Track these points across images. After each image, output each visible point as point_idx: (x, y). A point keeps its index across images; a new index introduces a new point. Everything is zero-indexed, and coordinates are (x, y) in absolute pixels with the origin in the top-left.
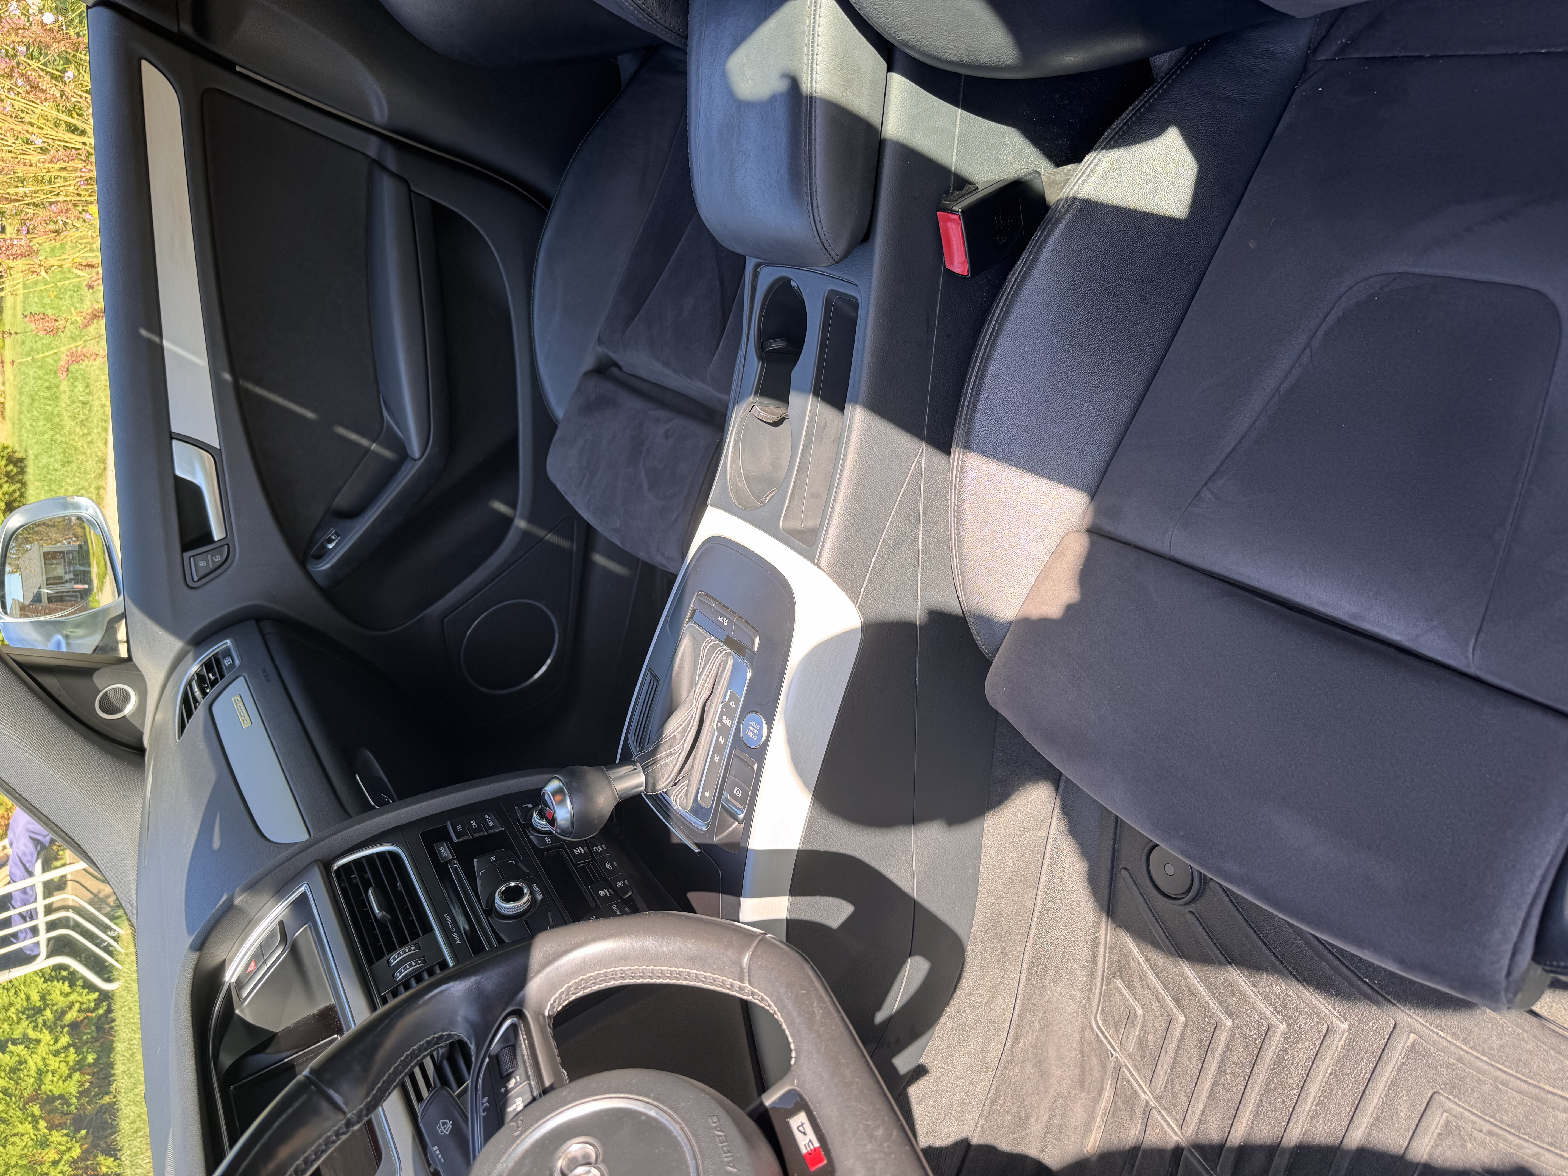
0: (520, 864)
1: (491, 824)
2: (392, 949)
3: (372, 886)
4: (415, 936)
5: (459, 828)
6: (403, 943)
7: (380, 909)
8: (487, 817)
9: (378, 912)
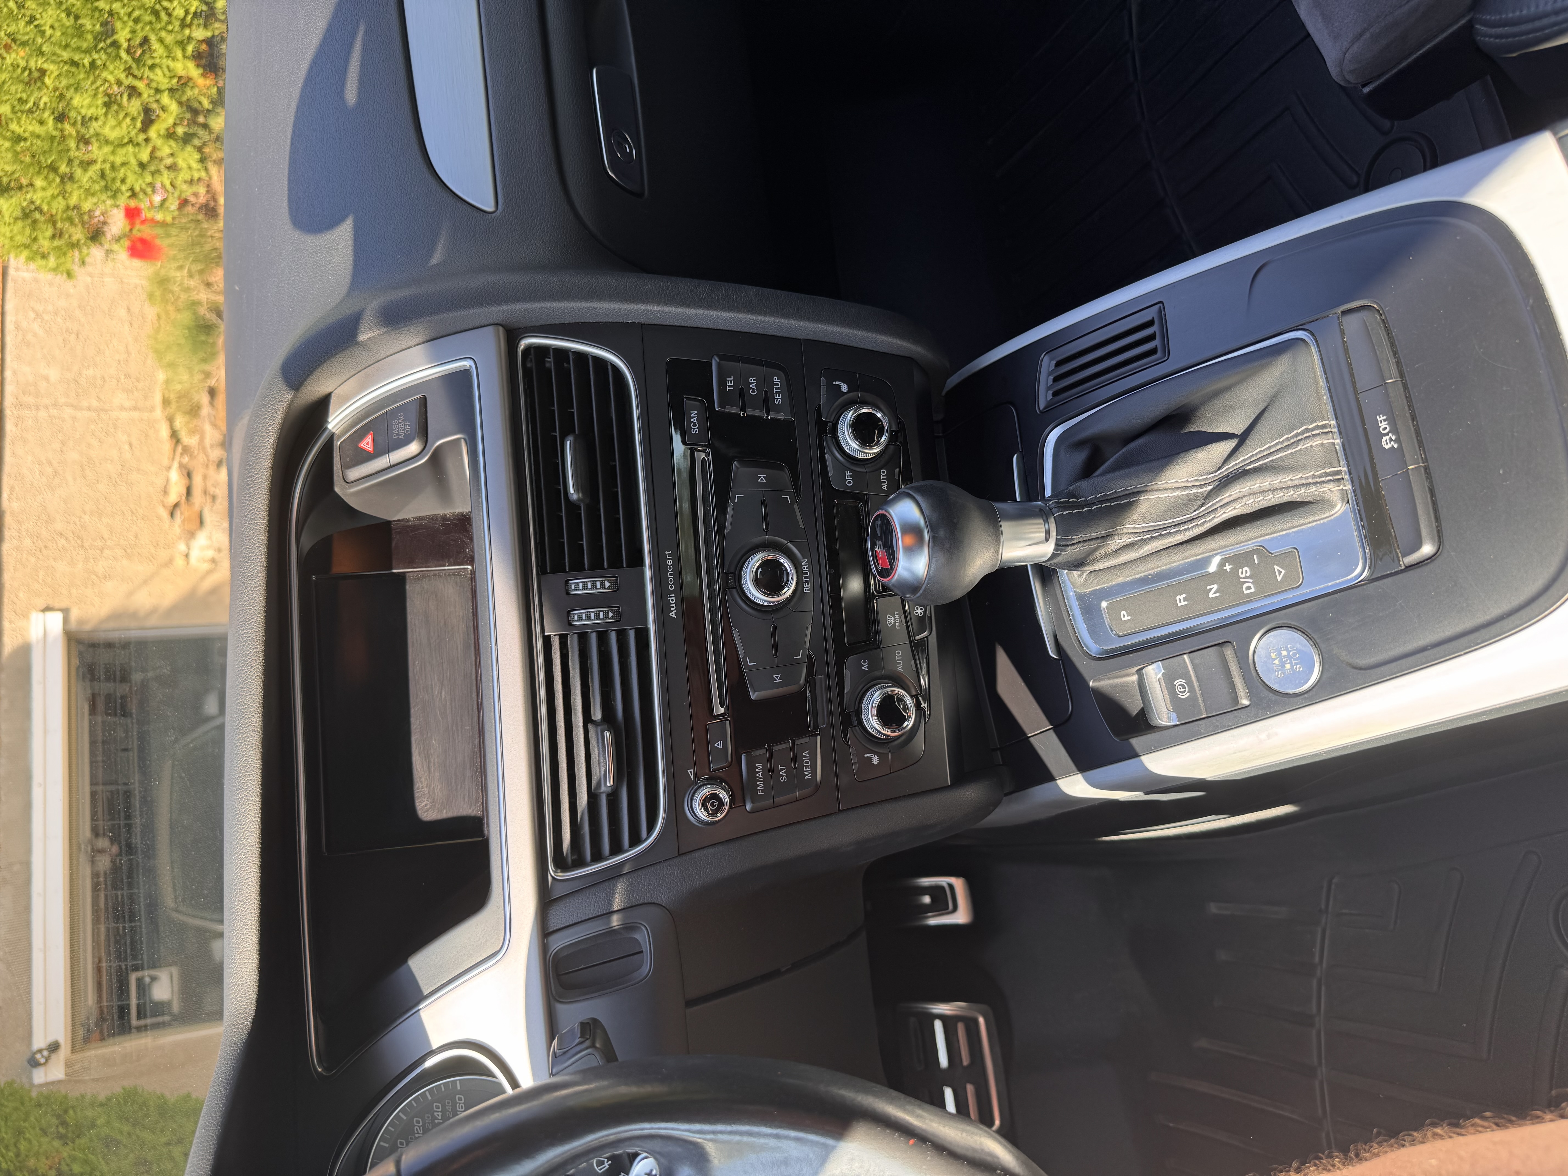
0: (796, 506)
1: (778, 399)
2: (577, 568)
3: (574, 432)
4: (615, 563)
5: (730, 384)
6: (596, 567)
7: (576, 489)
8: (776, 380)
9: (572, 492)
